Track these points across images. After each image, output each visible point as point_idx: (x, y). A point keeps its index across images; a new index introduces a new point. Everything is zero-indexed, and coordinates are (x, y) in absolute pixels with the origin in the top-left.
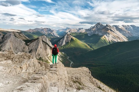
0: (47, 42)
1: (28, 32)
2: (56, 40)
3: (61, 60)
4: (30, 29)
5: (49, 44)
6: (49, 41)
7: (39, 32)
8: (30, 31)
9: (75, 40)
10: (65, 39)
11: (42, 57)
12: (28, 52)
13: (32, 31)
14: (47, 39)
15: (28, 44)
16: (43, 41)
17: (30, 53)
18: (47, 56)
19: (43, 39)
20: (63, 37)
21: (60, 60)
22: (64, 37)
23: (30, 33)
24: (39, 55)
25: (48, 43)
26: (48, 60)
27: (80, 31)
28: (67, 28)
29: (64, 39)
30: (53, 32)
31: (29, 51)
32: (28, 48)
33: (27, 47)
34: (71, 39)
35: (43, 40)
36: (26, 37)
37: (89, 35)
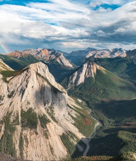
0: (47, 76)
1: (12, 57)
2: (65, 73)
3: (75, 116)
4: (16, 51)
5: (49, 80)
6: (50, 75)
7: (32, 56)
8: (16, 55)
9: (104, 72)
10: (84, 71)
11: (33, 108)
12: (6, 96)
13: (20, 54)
14: (47, 70)
15: (8, 79)
16: (37, 74)
17: (11, 99)
18: (45, 105)
19: (39, 69)
20: (80, 67)
21: (72, 117)
22: (82, 67)
23: (16, 58)
24: (29, 103)
25: (48, 78)
26: (47, 115)
27: (117, 55)
28: (89, 48)
29: (82, 71)
30: (60, 57)
31: (8, 93)
32: (7, 88)
33: (5, 85)
34: (97, 70)
35: (39, 72)
36: (6, 65)
37: (135, 63)
